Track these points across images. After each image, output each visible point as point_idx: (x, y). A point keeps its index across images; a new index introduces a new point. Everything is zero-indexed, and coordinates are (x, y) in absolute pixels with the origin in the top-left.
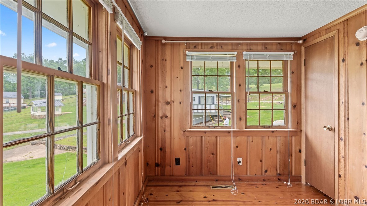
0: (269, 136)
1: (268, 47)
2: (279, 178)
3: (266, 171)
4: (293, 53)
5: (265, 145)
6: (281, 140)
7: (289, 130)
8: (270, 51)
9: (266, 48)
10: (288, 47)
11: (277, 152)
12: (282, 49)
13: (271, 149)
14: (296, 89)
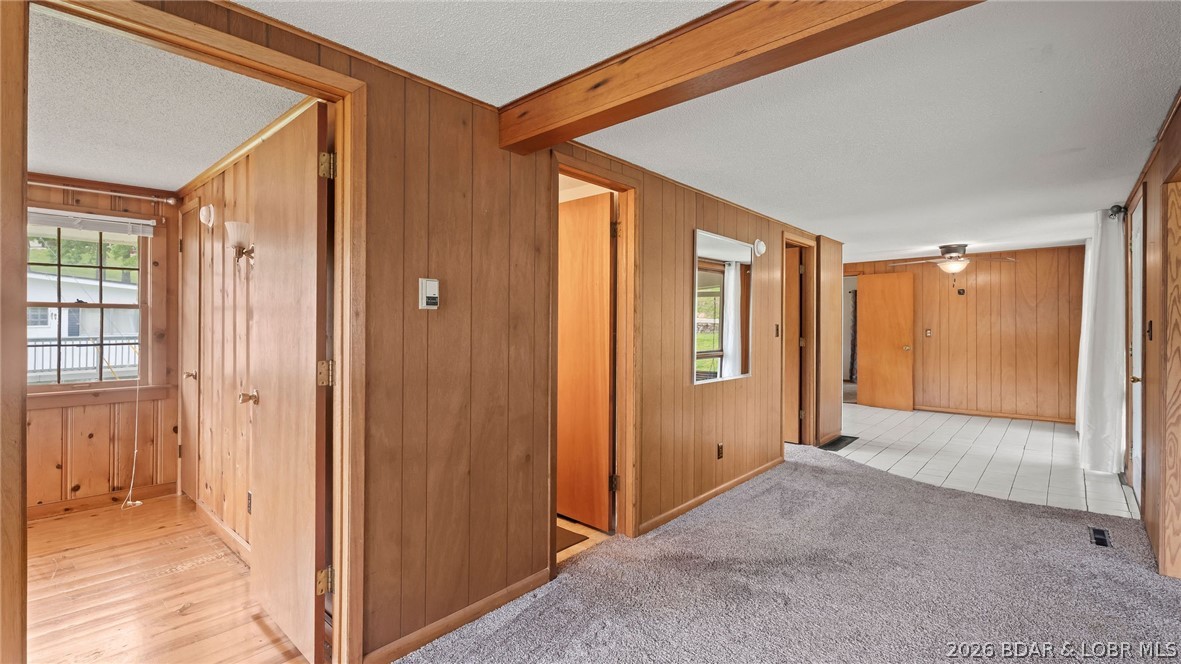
0: (84, 406)
1: (83, 199)
2: (113, 496)
3: (76, 488)
4: (153, 222)
5: (71, 429)
6: (121, 412)
7: (138, 387)
8: (88, 209)
9: (78, 201)
10: (144, 208)
11: (112, 439)
12: (126, 211)
13: (91, 436)
14: (165, 299)
